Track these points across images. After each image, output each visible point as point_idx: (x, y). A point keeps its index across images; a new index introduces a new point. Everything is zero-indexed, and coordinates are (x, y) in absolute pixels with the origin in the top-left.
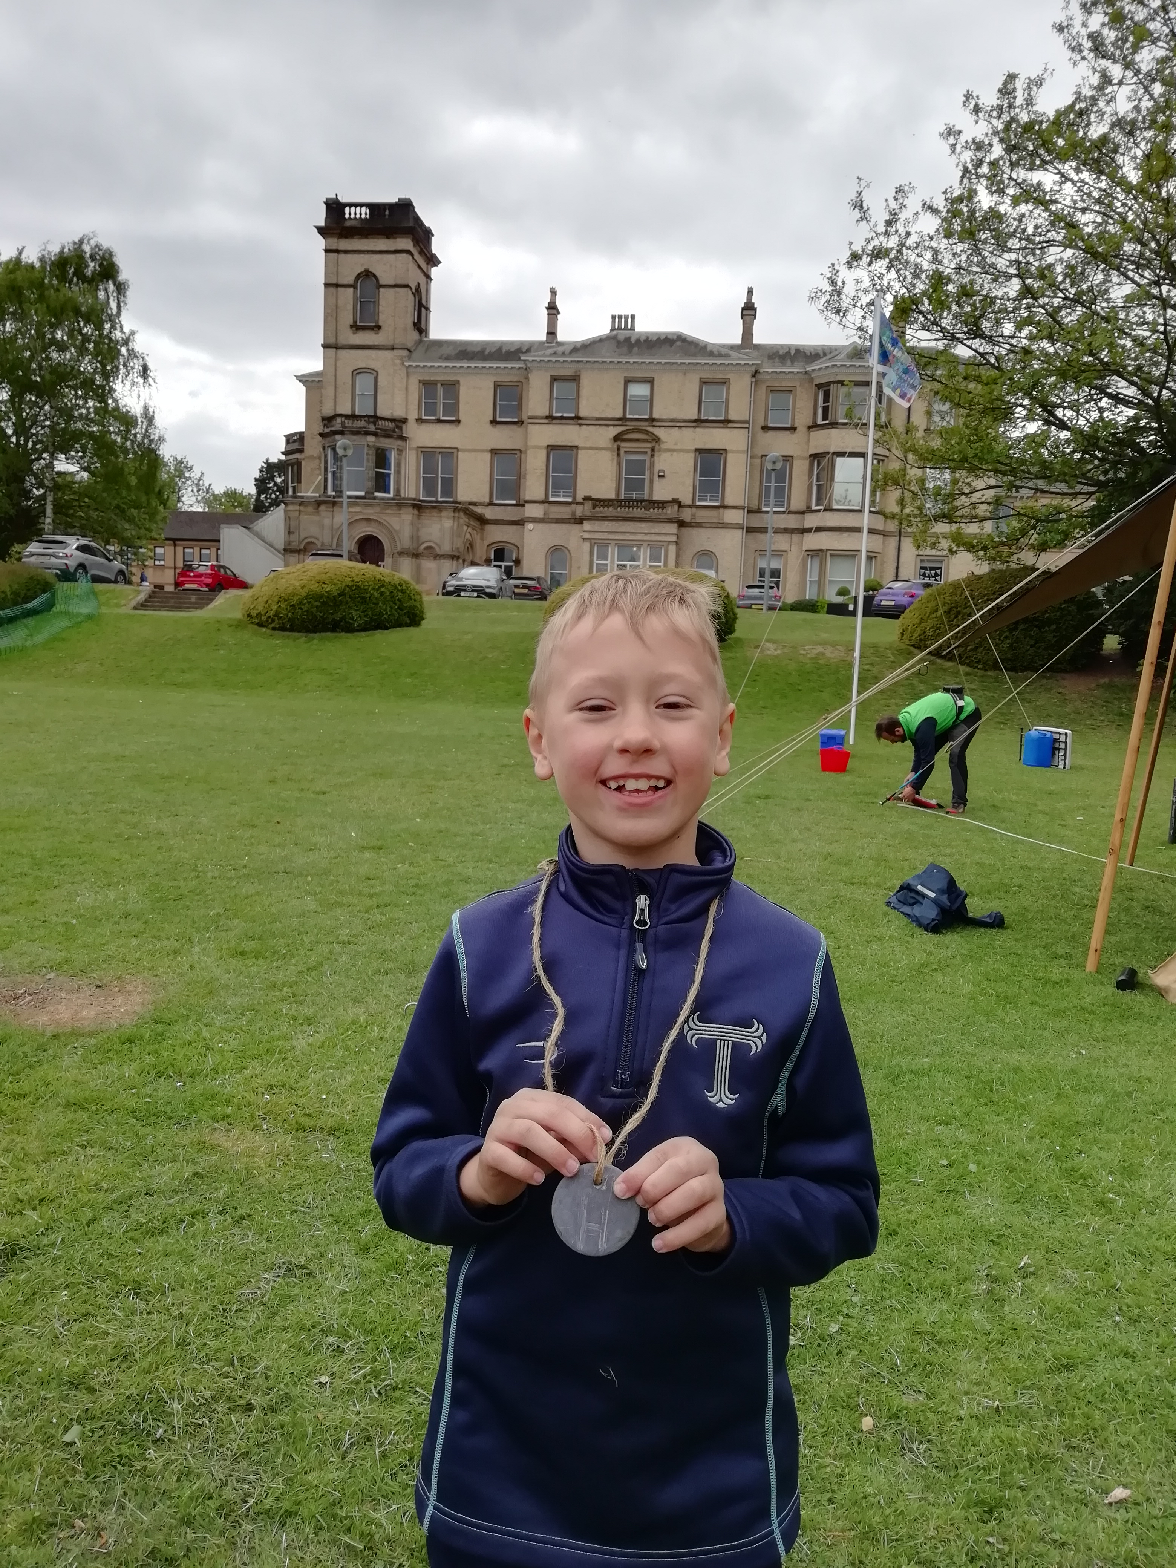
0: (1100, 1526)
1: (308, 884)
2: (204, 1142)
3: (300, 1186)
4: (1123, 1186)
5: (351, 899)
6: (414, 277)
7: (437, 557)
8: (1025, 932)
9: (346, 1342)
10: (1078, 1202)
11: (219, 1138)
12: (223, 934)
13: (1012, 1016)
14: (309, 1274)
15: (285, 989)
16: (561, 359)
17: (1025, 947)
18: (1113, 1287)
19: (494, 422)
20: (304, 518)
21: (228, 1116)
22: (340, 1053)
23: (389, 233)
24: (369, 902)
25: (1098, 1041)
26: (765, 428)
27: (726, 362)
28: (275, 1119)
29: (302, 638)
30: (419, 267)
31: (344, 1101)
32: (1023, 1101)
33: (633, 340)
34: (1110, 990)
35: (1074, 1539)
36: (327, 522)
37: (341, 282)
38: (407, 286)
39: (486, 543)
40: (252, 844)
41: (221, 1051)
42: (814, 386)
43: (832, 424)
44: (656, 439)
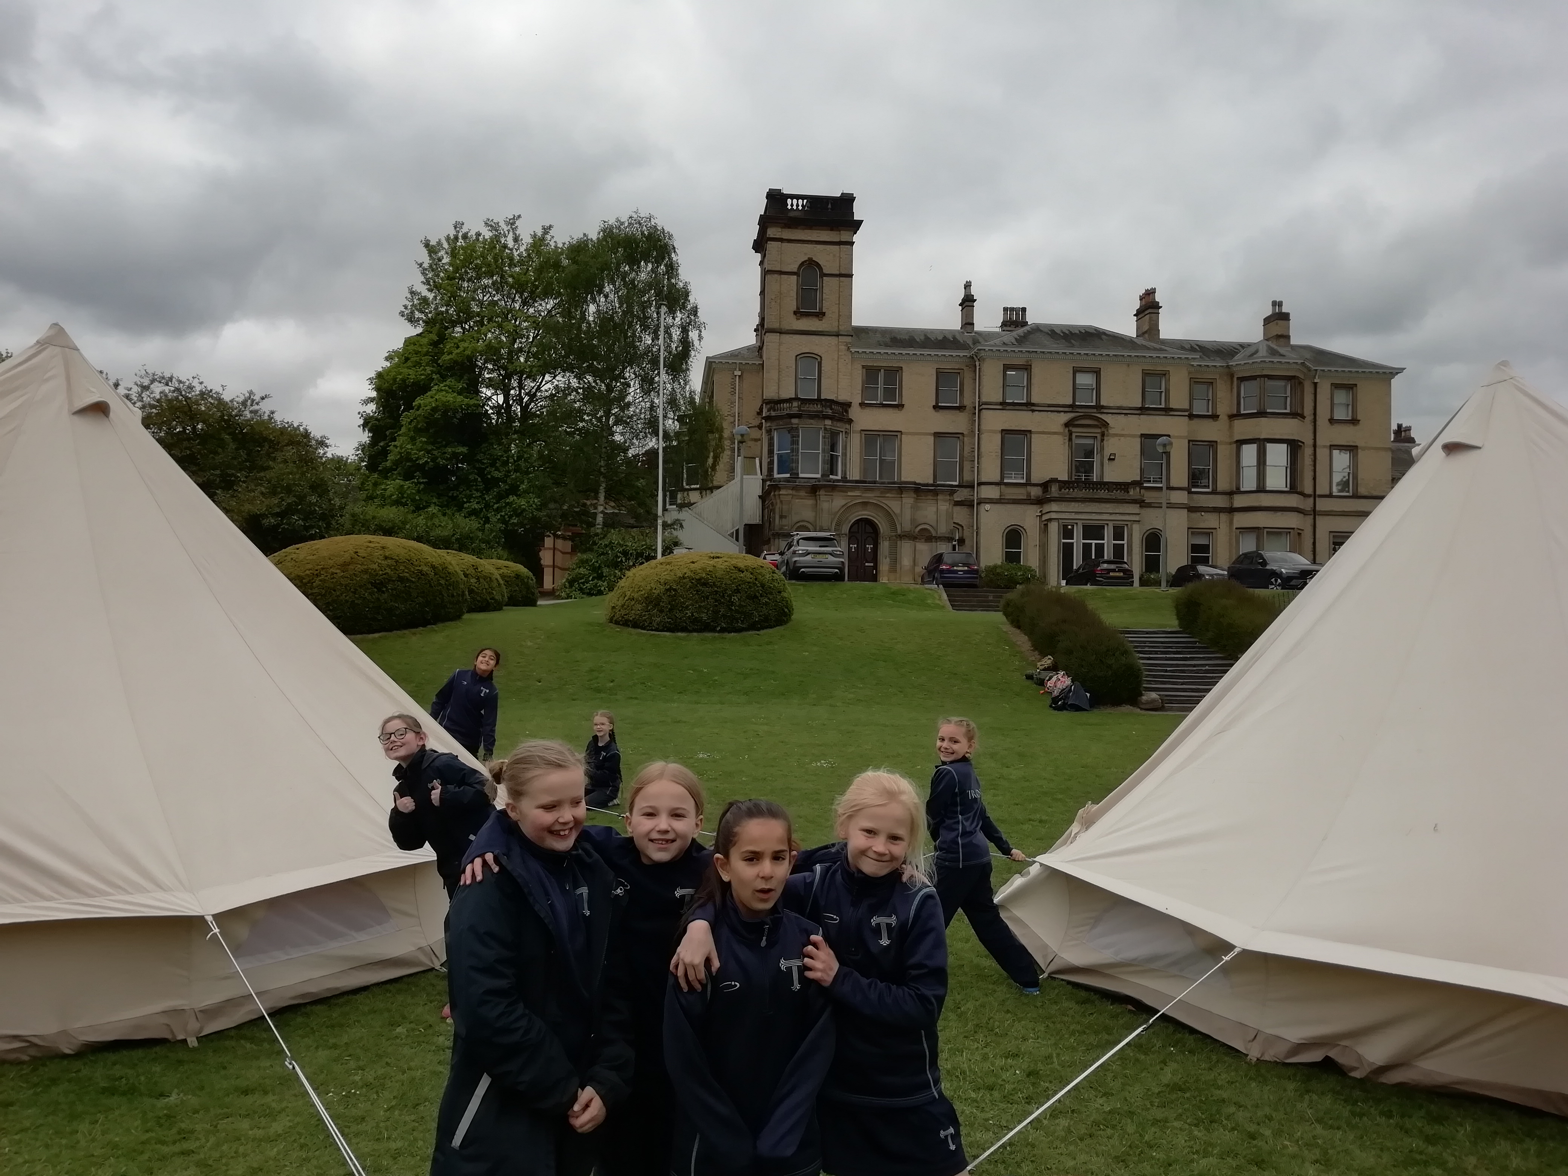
19: (936, 407)
20: (796, 502)
36: (823, 505)
37: (785, 269)
42: (1235, 379)
43: (1261, 414)
44: (1106, 425)
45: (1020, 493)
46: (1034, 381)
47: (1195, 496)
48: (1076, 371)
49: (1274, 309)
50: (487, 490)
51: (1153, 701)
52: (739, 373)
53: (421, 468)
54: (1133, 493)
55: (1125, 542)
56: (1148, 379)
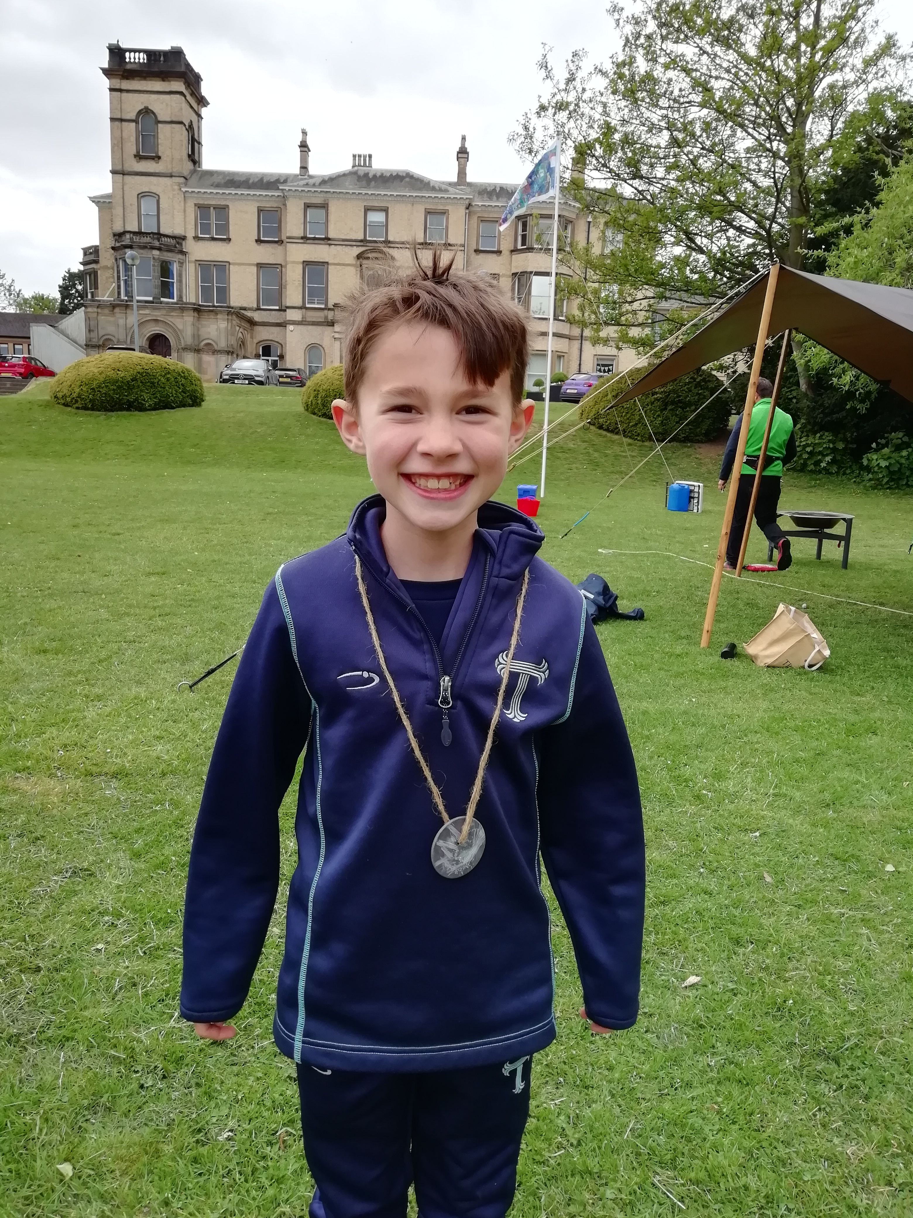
0: (677, 1001)
1: (102, 600)
2: (8, 787)
3: (86, 814)
4: (714, 785)
5: (138, 611)
6: (187, 116)
7: (215, 352)
8: (659, 622)
9: (119, 919)
10: (681, 797)
11: (22, 784)
12: (30, 638)
13: (645, 678)
14: (90, 875)
15: (80, 676)
16: (313, 190)
17: (658, 633)
18: (701, 850)
19: (259, 241)
20: (102, 318)
21: (28, 768)
22: (123, 720)
23: (164, 76)
24: (152, 613)
25: (704, 692)
26: (477, 251)
27: (446, 196)
28: (68, 768)
29: (101, 416)
30: (192, 107)
31: (125, 754)
32: (646, 733)
33: (371, 175)
34: (717, 658)
35: (658, 1011)
36: (121, 322)
37: (124, 117)
38: (181, 123)
39: (255, 341)
40: (56, 572)
41: (24, 721)
43: (529, 249)
44: (391, 258)
45: (319, 316)
46: (331, 217)
48: (367, 210)
56: (429, 217)
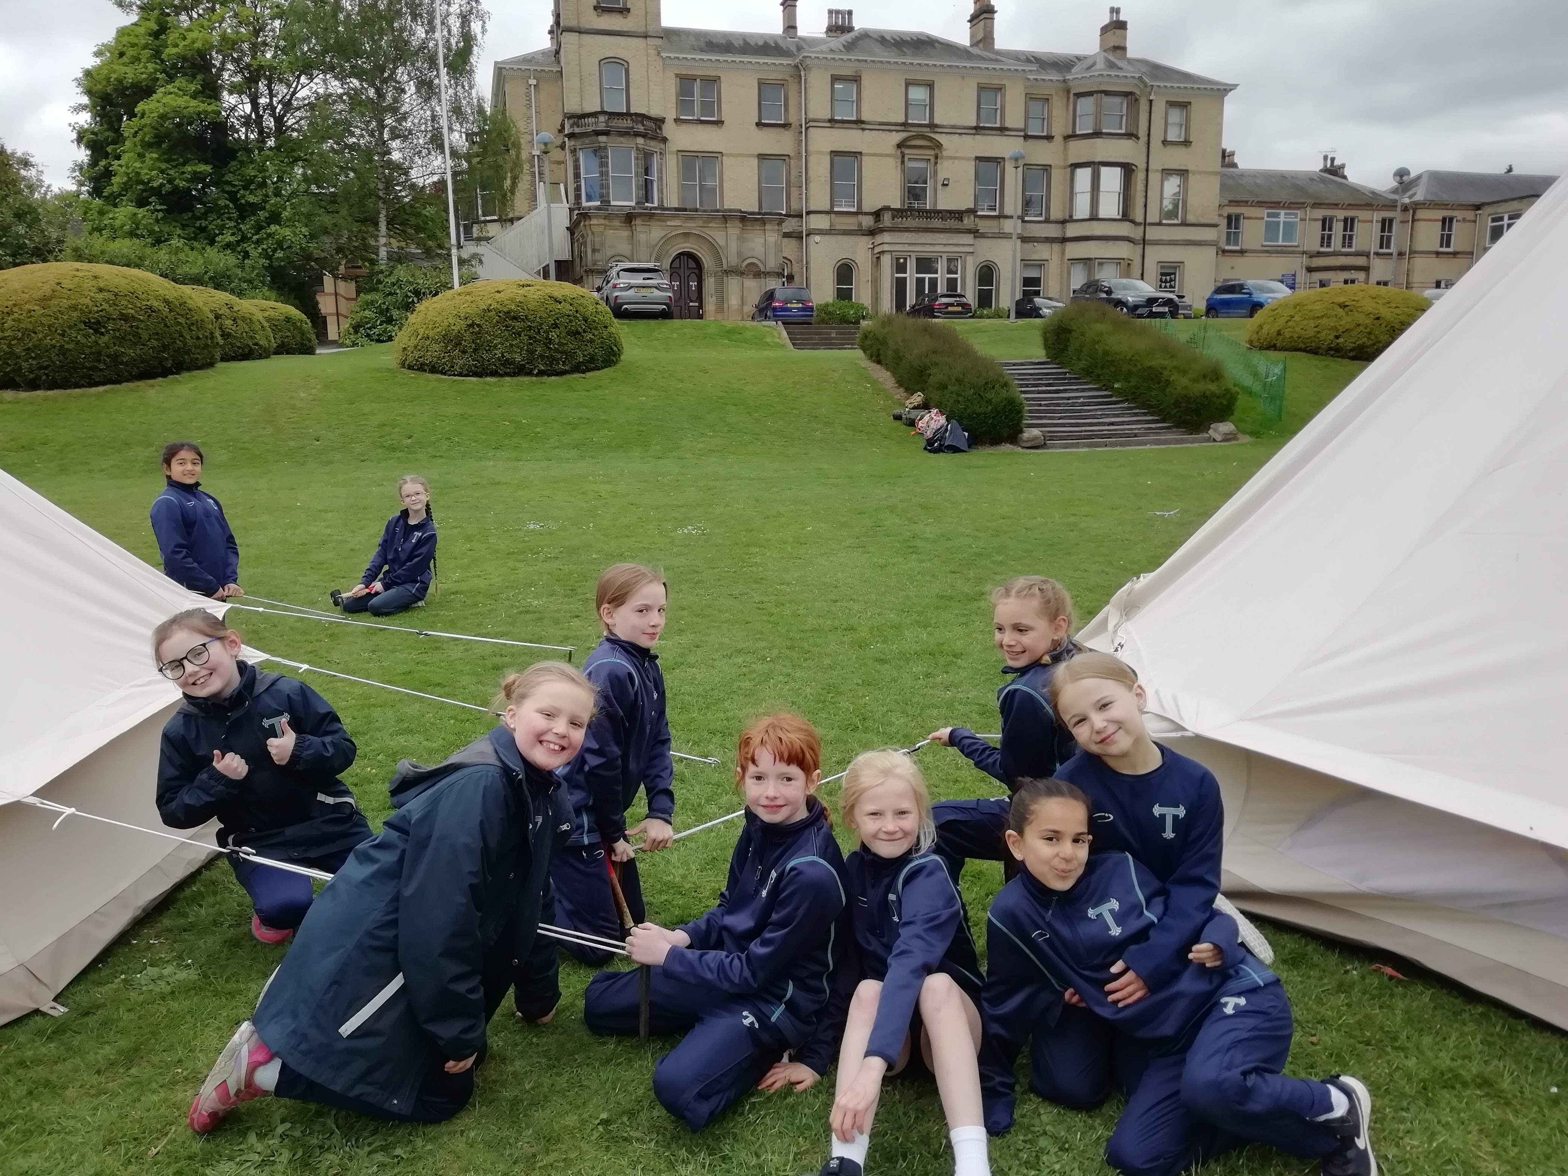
7: (760, 275)
16: (845, 57)
19: (759, 124)
42: (1071, 96)
43: (1097, 134)
44: (939, 146)
45: (850, 223)
46: (865, 94)
47: (1028, 225)
48: (908, 84)
49: (1112, 17)
50: (243, 218)
51: (1036, 438)
52: (534, 82)
53: (156, 191)
54: (968, 222)
55: (958, 276)
56: (983, 94)
